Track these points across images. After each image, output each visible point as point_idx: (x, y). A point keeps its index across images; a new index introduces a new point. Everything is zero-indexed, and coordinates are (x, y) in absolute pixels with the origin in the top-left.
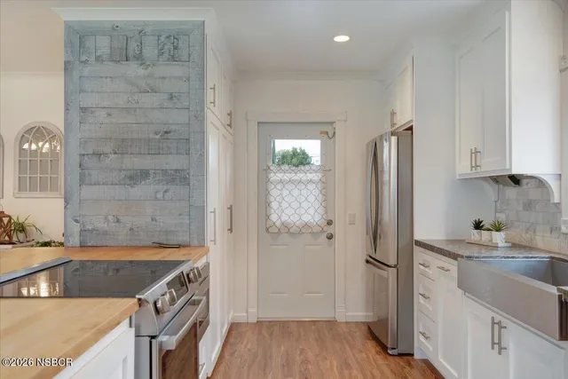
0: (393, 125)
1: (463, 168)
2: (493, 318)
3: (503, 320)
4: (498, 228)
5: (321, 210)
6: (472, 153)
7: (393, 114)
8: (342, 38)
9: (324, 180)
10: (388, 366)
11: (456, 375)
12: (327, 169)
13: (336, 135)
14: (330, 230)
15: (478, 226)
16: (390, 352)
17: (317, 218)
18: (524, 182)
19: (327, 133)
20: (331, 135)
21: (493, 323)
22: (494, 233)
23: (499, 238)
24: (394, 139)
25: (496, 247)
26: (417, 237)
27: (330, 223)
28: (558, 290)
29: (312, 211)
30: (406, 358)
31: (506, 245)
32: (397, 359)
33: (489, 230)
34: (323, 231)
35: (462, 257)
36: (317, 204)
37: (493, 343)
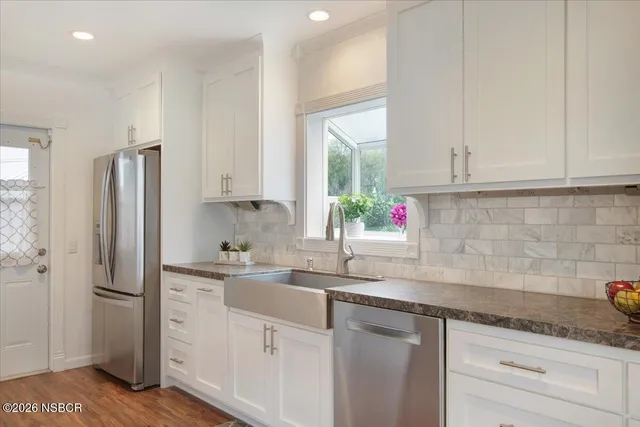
0: (131, 142)
1: (213, 191)
2: (265, 326)
3: (275, 325)
4: (244, 248)
5: (31, 238)
6: (223, 179)
7: (132, 130)
8: (84, 36)
9: (34, 198)
10: (138, 402)
11: (219, 388)
12: (39, 185)
13: (53, 145)
14: (43, 261)
15: (225, 247)
16: (135, 388)
17: (25, 247)
18: (263, 207)
19: (39, 142)
20: (44, 143)
21: (265, 329)
22: (241, 253)
23: (245, 257)
24: (140, 158)
25: (244, 266)
26: (165, 261)
27: (42, 253)
28: (326, 291)
29: (17, 239)
30: (152, 391)
31: (251, 263)
32: (145, 394)
33: (236, 250)
34: (33, 263)
35: (229, 276)
36: (25, 231)
37: (265, 347)
